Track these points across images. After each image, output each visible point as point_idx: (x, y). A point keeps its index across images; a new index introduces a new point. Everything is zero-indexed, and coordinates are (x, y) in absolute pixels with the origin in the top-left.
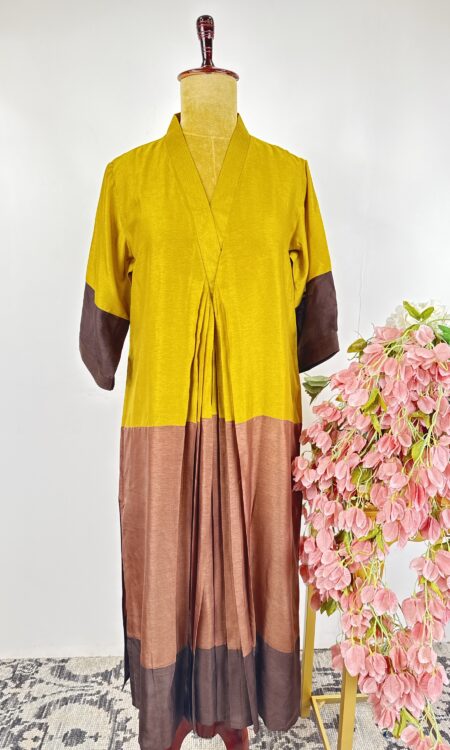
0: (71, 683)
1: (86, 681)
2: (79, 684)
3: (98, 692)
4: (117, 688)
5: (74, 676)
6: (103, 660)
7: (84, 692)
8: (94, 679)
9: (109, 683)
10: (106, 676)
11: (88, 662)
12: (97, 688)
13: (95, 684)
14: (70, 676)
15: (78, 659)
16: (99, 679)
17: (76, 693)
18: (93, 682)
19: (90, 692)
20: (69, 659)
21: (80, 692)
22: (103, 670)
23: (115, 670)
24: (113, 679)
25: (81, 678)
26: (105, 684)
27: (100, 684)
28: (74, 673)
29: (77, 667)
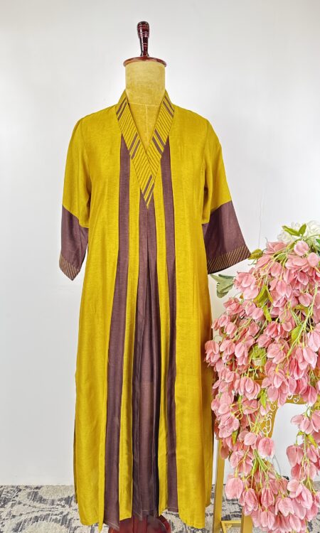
0: (42, 505)
1: (53, 504)
2: (48, 506)
3: (61, 513)
4: (76, 510)
5: (44, 500)
6: (67, 488)
7: (51, 513)
8: (59, 503)
9: (70, 506)
10: (68, 501)
11: (55, 489)
12: (61, 509)
13: (60, 507)
14: (42, 500)
15: (48, 487)
16: (63, 503)
17: (45, 513)
18: (58, 505)
19: (55, 513)
20: (41, 487)
21: (48, 512)
22: (66, 496)
24: (73, 503)
25: (49, 502)
26: (67, 506)
27: (63, 506)
28: (44, 497)
29: (47, 492)
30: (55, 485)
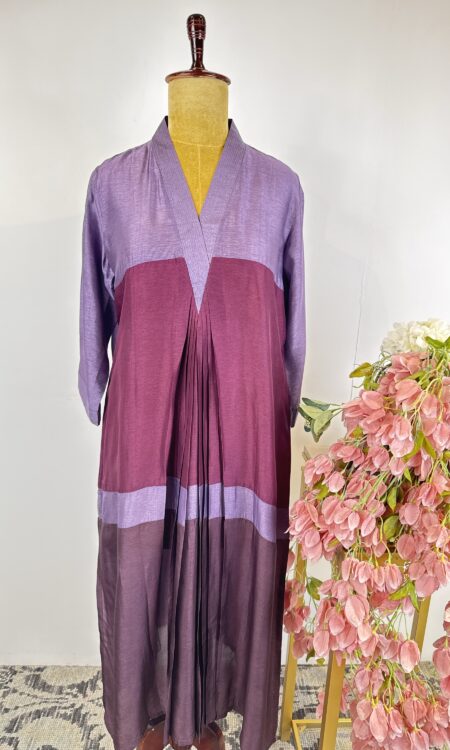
0: (46, 695)
1: (60, 692)
2: (54, 696)
3: (73, 706)
4: (93, 701)
5: (49, 687)
6: (80, 670)
7: (58, 705)
8: (69, 691)
9: (85, 696)
10: (82, 688)
11: (64, 671)
12: (71, 700)
13: (70, 697)
14: (45, 687)
15: (54, 667)
16: (75, 691)
17: (50, 706)
18: (68, 694)
19: (63, 706)
20: (45, 667)
21: (54, 705)
22: (79, 682)
23: (91, 681)
24: (88, 691)
25: (56, 689)
26: (81, 696)
27: (75, 696)
28: (49, 683)
29: (53, 676)
30: (64, 664)
